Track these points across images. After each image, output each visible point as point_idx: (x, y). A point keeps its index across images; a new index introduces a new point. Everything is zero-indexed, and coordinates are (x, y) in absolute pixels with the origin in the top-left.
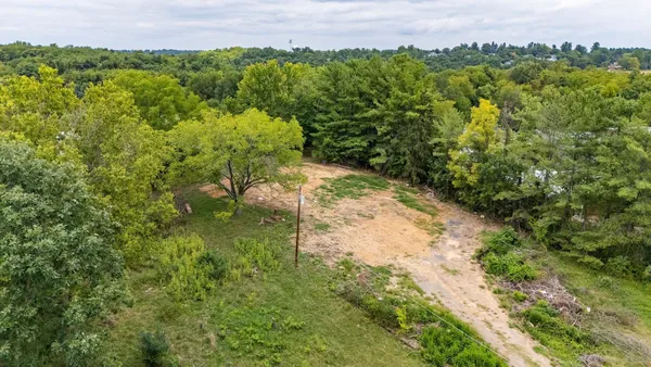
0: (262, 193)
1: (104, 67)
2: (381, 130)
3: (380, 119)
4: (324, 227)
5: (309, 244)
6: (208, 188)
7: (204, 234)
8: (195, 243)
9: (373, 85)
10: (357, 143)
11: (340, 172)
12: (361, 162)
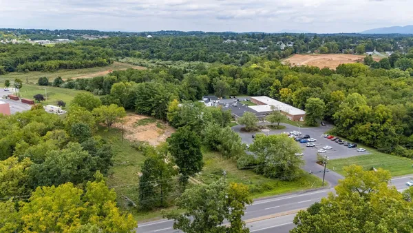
0: (117, 125)
1: (44, 60)
2: (153, 105)
3: (153, 102)
4: (132, 133)
5: (127, 137)
6: (101, 124)
7: (101, 135)
8: (99, 137)
9: (151, 92)
10: (147, 109)
11: (143, 117)
12: (149, 114)
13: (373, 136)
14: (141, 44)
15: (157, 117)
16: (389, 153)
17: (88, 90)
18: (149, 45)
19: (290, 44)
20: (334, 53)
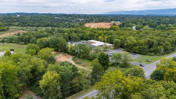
2: (59, 47)
9: (57, 41)
10: (56, 48)
12: (57, 51)
13: (140, 50)
14: (15, 20)
15: (61, 51)
16: (146, 55)
17: (14, 43)
18: (20, 20)
19: (82, 19)
20: (100, 22)
